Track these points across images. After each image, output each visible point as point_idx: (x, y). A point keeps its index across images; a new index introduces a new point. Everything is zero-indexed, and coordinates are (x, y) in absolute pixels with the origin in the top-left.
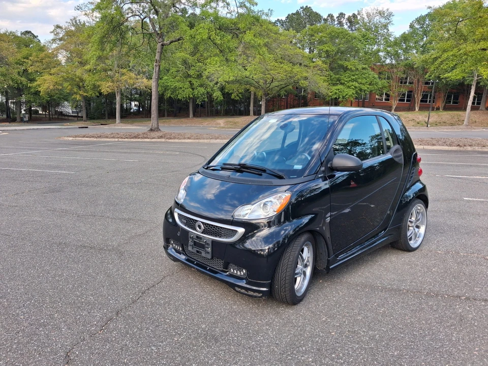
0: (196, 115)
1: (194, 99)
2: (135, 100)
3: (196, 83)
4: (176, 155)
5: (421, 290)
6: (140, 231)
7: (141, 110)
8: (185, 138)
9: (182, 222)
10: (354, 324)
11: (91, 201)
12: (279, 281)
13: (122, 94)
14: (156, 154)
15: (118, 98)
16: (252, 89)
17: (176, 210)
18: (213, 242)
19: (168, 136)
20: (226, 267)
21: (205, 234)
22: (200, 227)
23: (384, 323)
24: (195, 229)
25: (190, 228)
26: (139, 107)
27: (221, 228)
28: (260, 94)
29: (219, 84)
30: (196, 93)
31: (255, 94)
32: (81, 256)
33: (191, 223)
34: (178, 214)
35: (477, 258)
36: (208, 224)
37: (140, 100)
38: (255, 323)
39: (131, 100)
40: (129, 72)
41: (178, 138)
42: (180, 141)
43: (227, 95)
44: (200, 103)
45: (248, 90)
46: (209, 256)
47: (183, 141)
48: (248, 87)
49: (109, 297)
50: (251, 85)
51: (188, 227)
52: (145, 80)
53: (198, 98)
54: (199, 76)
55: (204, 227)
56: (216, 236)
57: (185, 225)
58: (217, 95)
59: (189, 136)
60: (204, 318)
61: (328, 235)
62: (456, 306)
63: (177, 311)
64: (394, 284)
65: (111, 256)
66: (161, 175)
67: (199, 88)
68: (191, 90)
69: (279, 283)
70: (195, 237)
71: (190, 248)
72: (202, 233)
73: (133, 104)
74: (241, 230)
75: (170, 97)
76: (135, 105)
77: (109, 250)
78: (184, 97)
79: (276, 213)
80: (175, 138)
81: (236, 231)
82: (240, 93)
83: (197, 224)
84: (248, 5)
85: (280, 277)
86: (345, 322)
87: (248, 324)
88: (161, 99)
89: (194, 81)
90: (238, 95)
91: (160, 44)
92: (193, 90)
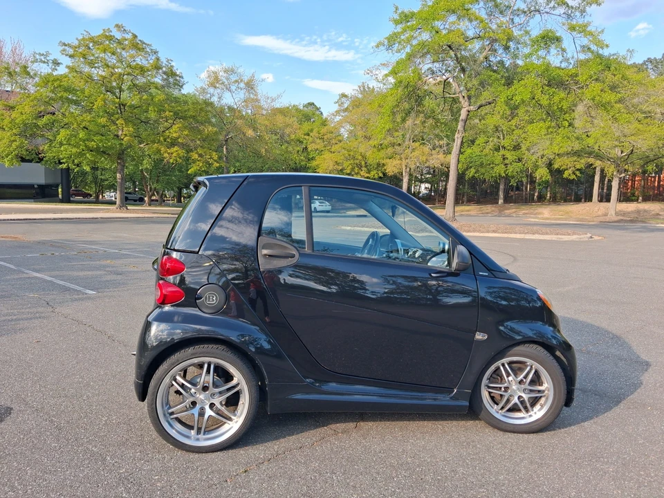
0: (507, 200)
1: (507, 179)
2: (427, 181)
3: (510, 156)
7: (433, 194)
8: (488, 232)
13: (411, 175)
15: (405, 180)
16: (598, 164)
19: (466, 228)
26: (431, 190)
28: (611, 170)
29: (545, 158)
30: (511, 171)
31: (602, 171)
37: (433, 181)
39: (421, 181)
40: (421, 146)
41: (479, 231)
42: (482, 235)
43: (557, 173)
44: (515, 184)
45: (592, 165)
47: (487, 235)
48: (591, 160)
50: (599, 156)
52: (441, 156)
53: (513, 177)
54: (517, 147)
58: (542, 174)
59: (494, 229)
67: (516, 164)
68: (503, 166)
73: (423, 186)
75: (473, 177)
76: (426, 188)
78: (492, 177)
80: (474, 231)
82: (578, 170)
84: (594, 48)
88: (461, 178)
89: (508, 155)
90: (574, 173)
91: (465, 109)
92: (507, 167)
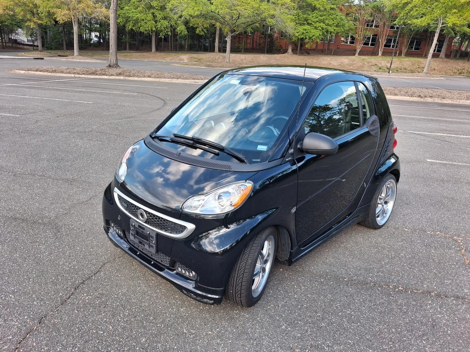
0: (158, 49)
1: (157, 33)
2: (95, 31)
3: (159, 15)
4: (134, 96)
5: (389, 282)
6: (83, 197)
7: (102, 41)
8: (144, 76)
9: (122, 205)
10: (317, 334)
11: (33, 154)
12: (234, 286)
13: (80, 23)
14: (113, 94)
15: (75, 28)
16: (218, 25)
17: (116, 189)
18: (158, 235)
19: (127, 74)
20: (173, 265)
21: (148, 224)
22: (142, 215)
23: (350, 332)
24: (137, 217)
25: (131, 214)
26: (99, 38)
27: (167, 220)
28: (226, 30)
29: (183, 18)
30: (159, 26)
31: (220, 29)
32: (9, 233)
33: (133, 209)
34: (119, 195)
35: (445, 238)
36: (151, 214)
37: (100, 31)
38: (204, 334)
39: (91, 31)
41: (138, 76)
42: (140, 79)
43: (191, 29)
44: (163, 37)
45: (214, 25)
46: (153, 250)
47: (143, 79)
48: (213, 22)
49: (34, 296)
50: (217, 20)
51: (129, 212)
52: (104, 10)
53: (161, 31)
54: (163, 8)
55: (147, 216)
56: (161, 229)
57: (126, 209)
58: (181, 29)
59: (149, 74)
60: (144, 328)
61: (292, 227)
62: (426, 305)
63: (113, 316)
64: (360, 274)
65: (46, 232)
67: (162, 21)
68: (153, 22)
69: (234, 287)
70: (137, 226)
71: (132, 237)
72: (146, 222)
73: (93, 34)
74: (191, 227)
75: (132, 29)
76: (96, 36)
77: (44, 224)
78: (146, 30)
79: (232, 208)
80: (134, 76)
81: (185, 228)
82: (205, 28)
83: (139, 212)
85: (235, 281)
86: (307, 331)
87: (196, 336)
88: (121, 31)
89: (157, 14)
90: (202, 30)
92: (156, 23)
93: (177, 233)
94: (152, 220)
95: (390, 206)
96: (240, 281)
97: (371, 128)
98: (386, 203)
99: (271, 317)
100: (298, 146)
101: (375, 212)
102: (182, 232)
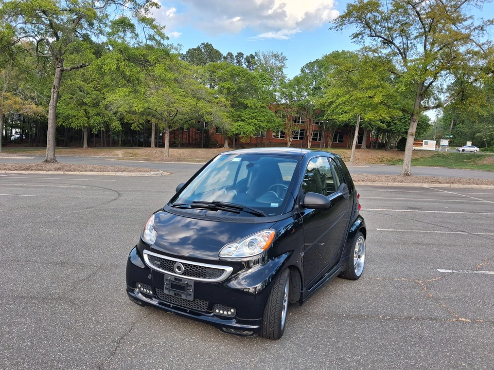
0: (90, 145)
1: (90, 129)
2: (17, 127)
3: (92, 111)
4: (83, 189)
5: (378, 314)
7: (24, 138)
9: (154, 264)
10: (337, 351)
11: (5, 244)
12: (269, 317)
14: (59, 188)
16: (153, 121)
17: (145, 251)
18: (196, 283)
19: (67, 168)
20: (211, 308)
21: (185, 275)
22: (179, 268)
23: (362, 348)
24: (173, 271)
25: (165, 270)
27: (206, 268)
29: (118, 114)
30: (92, 122)
31: (156, 126)
32: (24, 308)
33: (169, 266)
34: (149, 255)
35: (409, 282)
36: (189, 265)
37: (24, 127)
38: (249, 361)
39: (12, 127)
40: (14, 96)
41: (79, 170)
42: (81, 173)
43: (126, 125)
44: (96, 133)
45: (149, 121)
46: (191, 298)
47: (85, 173)
48: (149, 118)
49: (81, 352)
50: (154, 116)
51: (163, 269)
52: (34, 106)
53: (94, 127)
54: (96, 105)
55: (185, 268)
56: (199, 277)
57: (159, 267)
58: (116, 124)
60: (196, 362)
62: (411, 326)
63: (165, 358)
64: (354, 311)
65: (61, 305)
66: (77, 211)
67: (96, 117)
68: (86, 118)
69: (268, 318)
70: (173, 279)
71: (166, 292)
72: (182, 274)
73: (14, 131)
74: (229, 269)
75: (61, 125)
76: (16, 133)
77: (56, 299)
78: (78, 126)
79: (263, 250)
80: (74, 170)
81: (223, 270)
82: (141, 124)
83: (176, 265)
85: (269, 313)
86: (329, 351)
87: (243, 363)
89: (89, 110)
90: (138, 126)
91: (59, 69)
92: (89, 119)
93: (215, 277)
94: (189, 270)
95: (362, 260)
96: (274, 312)
97: (344, 193)
98: (359, 257)
99: (297, 345)
100: (301, 203)
101: (353, 263)
102: (220, 275)
